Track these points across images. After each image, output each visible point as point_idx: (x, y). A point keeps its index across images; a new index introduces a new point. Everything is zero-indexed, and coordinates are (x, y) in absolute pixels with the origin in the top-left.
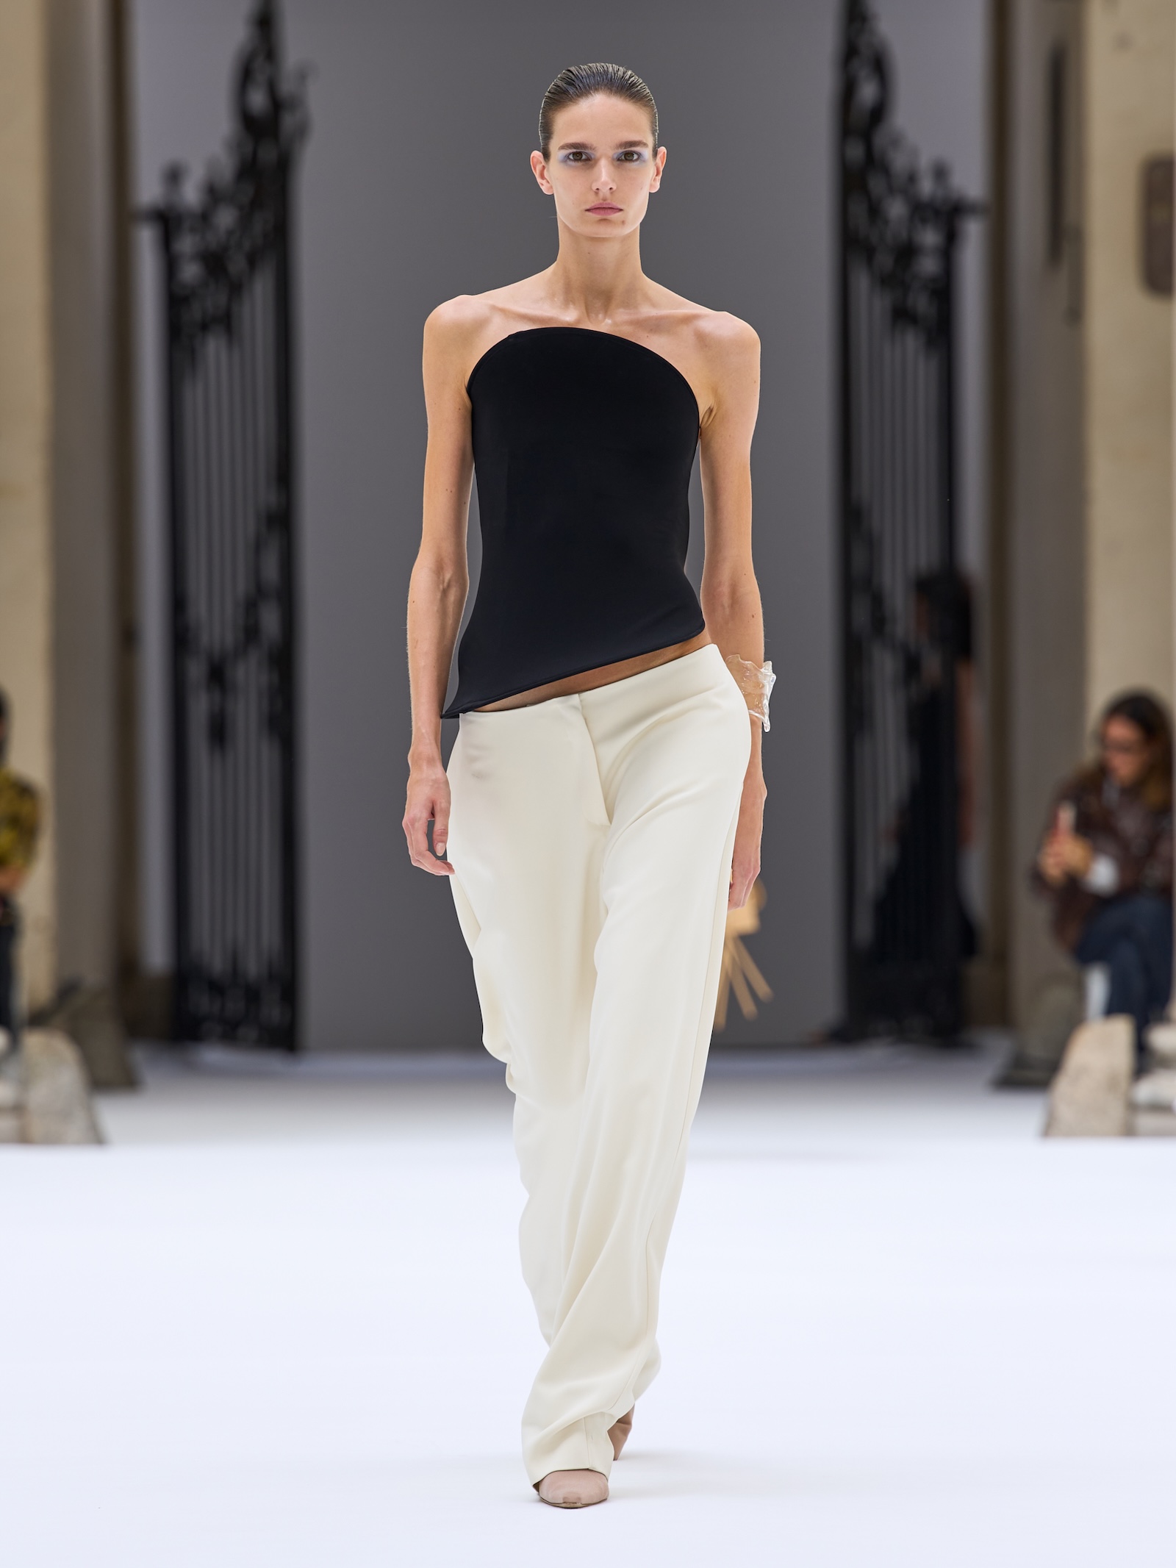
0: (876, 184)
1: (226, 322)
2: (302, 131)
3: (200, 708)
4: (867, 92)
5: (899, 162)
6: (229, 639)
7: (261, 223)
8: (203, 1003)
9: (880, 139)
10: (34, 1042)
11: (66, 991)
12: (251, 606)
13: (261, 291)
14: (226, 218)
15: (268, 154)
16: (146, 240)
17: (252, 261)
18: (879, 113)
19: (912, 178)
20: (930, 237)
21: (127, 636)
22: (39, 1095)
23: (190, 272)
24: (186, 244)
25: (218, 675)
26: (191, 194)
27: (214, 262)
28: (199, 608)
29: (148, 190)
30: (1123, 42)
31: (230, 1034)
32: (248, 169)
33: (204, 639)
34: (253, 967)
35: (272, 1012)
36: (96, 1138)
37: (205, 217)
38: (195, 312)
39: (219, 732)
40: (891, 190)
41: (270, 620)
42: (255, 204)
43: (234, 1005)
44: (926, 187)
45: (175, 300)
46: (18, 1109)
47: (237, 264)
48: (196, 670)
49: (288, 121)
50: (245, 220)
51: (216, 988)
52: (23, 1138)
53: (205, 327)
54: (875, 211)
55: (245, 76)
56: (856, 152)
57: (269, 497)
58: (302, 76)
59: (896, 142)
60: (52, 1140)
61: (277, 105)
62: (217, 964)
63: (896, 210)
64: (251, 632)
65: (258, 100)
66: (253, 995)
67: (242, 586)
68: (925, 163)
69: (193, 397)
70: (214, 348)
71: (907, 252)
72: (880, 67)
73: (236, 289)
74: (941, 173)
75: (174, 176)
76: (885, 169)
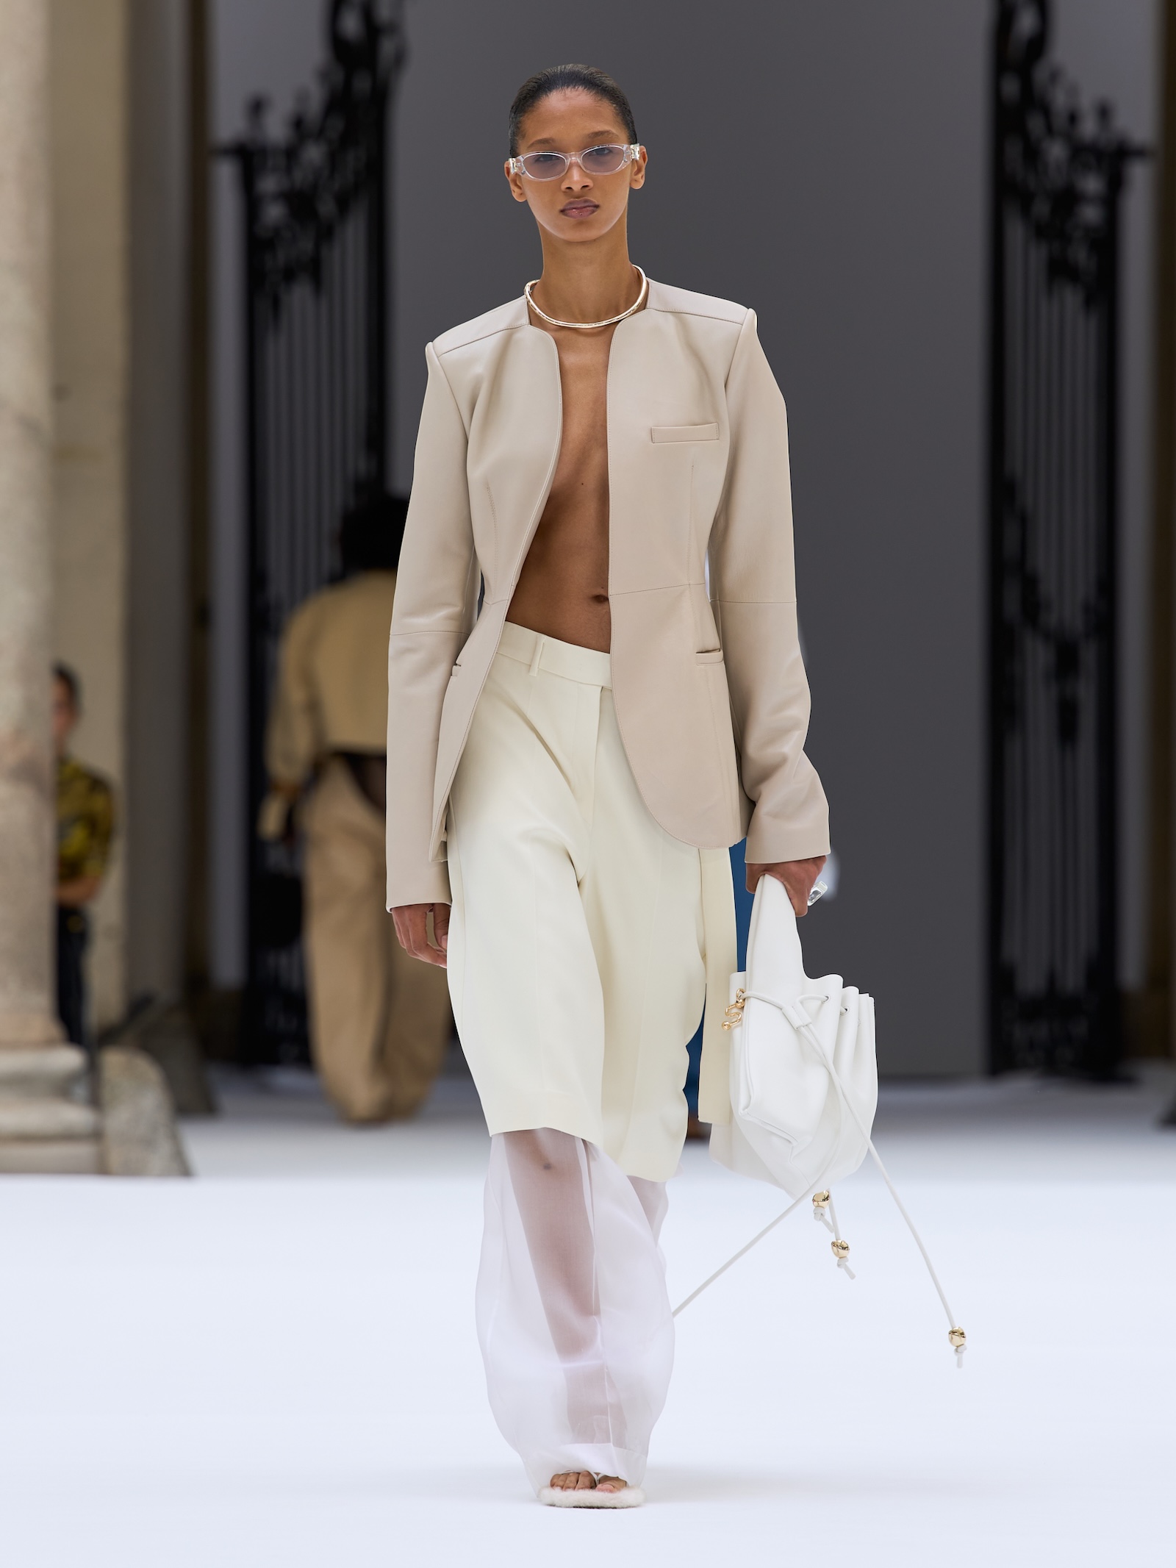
0: (1035, 124)
1: (314, 270)
2: (400, 59)
4: (1026, 22)
5: (1060, 100)
7: (354, 160)
9: (1041, 74)
10: (114, 1061)
11: (138, 1006)
13: (353, 234)
14: (314, 154)
15: (362, 85)
16: (225, 176)
17: (343, 204)
18: (1039, 44)
19: (1073, 118)
20: (1092, 184)
21: (200, 615)
22: (119, 1119)
23: (274, 213)
24: (269, 184)
26: (276, 129)
27: (301, 203)
29: (228, 124)
32: (339, 102)
36: (183, 1170)
37: (291, 154)
38: (281, 257)
40: (1050, 130)
42: (346, 140)
44: (1089, 128)
45: (257, 244)
46: (96, 1135)
47: (326, 207)
49: (387, 47)
50: (334, 159)
52: (102, 1168)
53: (289, 275)
54: (1032, 154)
56: (1011, 87)
57: (358, 463)
59: (1055, 76)
60: (132, 1170)
61: (373, 30)
63: (1056, 152)
65: (351, 24)
67: (329, 560)
68: (1086, 104)
69: (275, 351)
70: (299, 297)
71: (1068, 199)
73: (326, 233)
74: (1104, 112)
75: (257, 107)
76: (1046, 111)
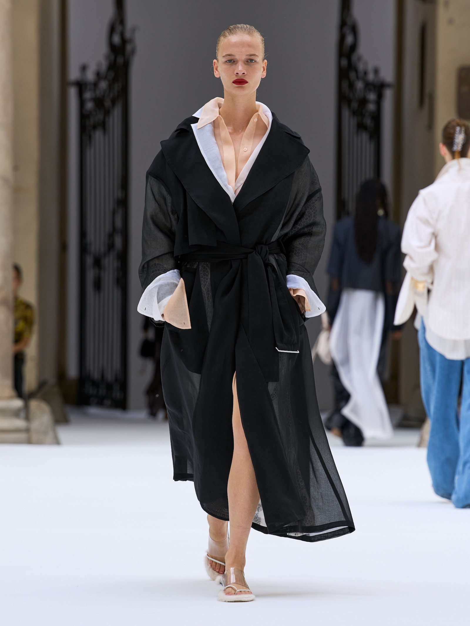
0: (352, 75)
1: (103, 125)
2: (133, 51)
3: (90, 275)
4: (349, 39)
5: (361, 67)
6: (102, 249)
7: (117, 87)
8: (90, 390)
9: (354, 58)
10: (34, 404)
11: (42, 384)
12: (111, 236)
13: (117, 113)
14: (103, 85)
15: (120, 60)
16: (73, 92)
17: (113, 102)
18: (353, 47)
19: (366, 73)
20: (372, 96)
21: (64, 247)
22: (35, 424)
23: (89, 105)
24: (88, 95)
25: (98, 263)
26: (90, 76)
27: (99, 102)
28: (91, 237)
29: (74, 74)
30: (451, 22)
31: (100, 403)
32: (112, 66)
33: (93, 248)
34: (110, 377)
35: (117, 394)
36: (57, 442)
37: (95, 85)
38: (91, 121)
39: (98, 285)
40: (357, 77)
41: (118, 241)
42: (115, 80)
43: (102, 391)
44: (371, 77)
45: (83, 117)
46: (27, 430)
47: (108, 103)
48: (89, 260)
49: (129, 47)
50: (110, 87)
51: (95, 384)
52: (29, 442)
53: (95, 127)
54: (351, 86)
55: (112, 30)
56: (344, 62)
57: (119, 194)
58: (134, 30)
59: (359, 59)
60: (40, 442)
61: (124, 41)
62: (96, 375)
63: (360, 85)
64: (111, 246)
65: (117, 39)
66: (109, 387)
67: (108, 228)
68: (370, 68)
69: (90, 154)
70: (98, 135)
71: (364, 102)
72: (354, 30)
73: (107, 113)
74: (376, 71)
75: (84, 68)
76: (356, 71)
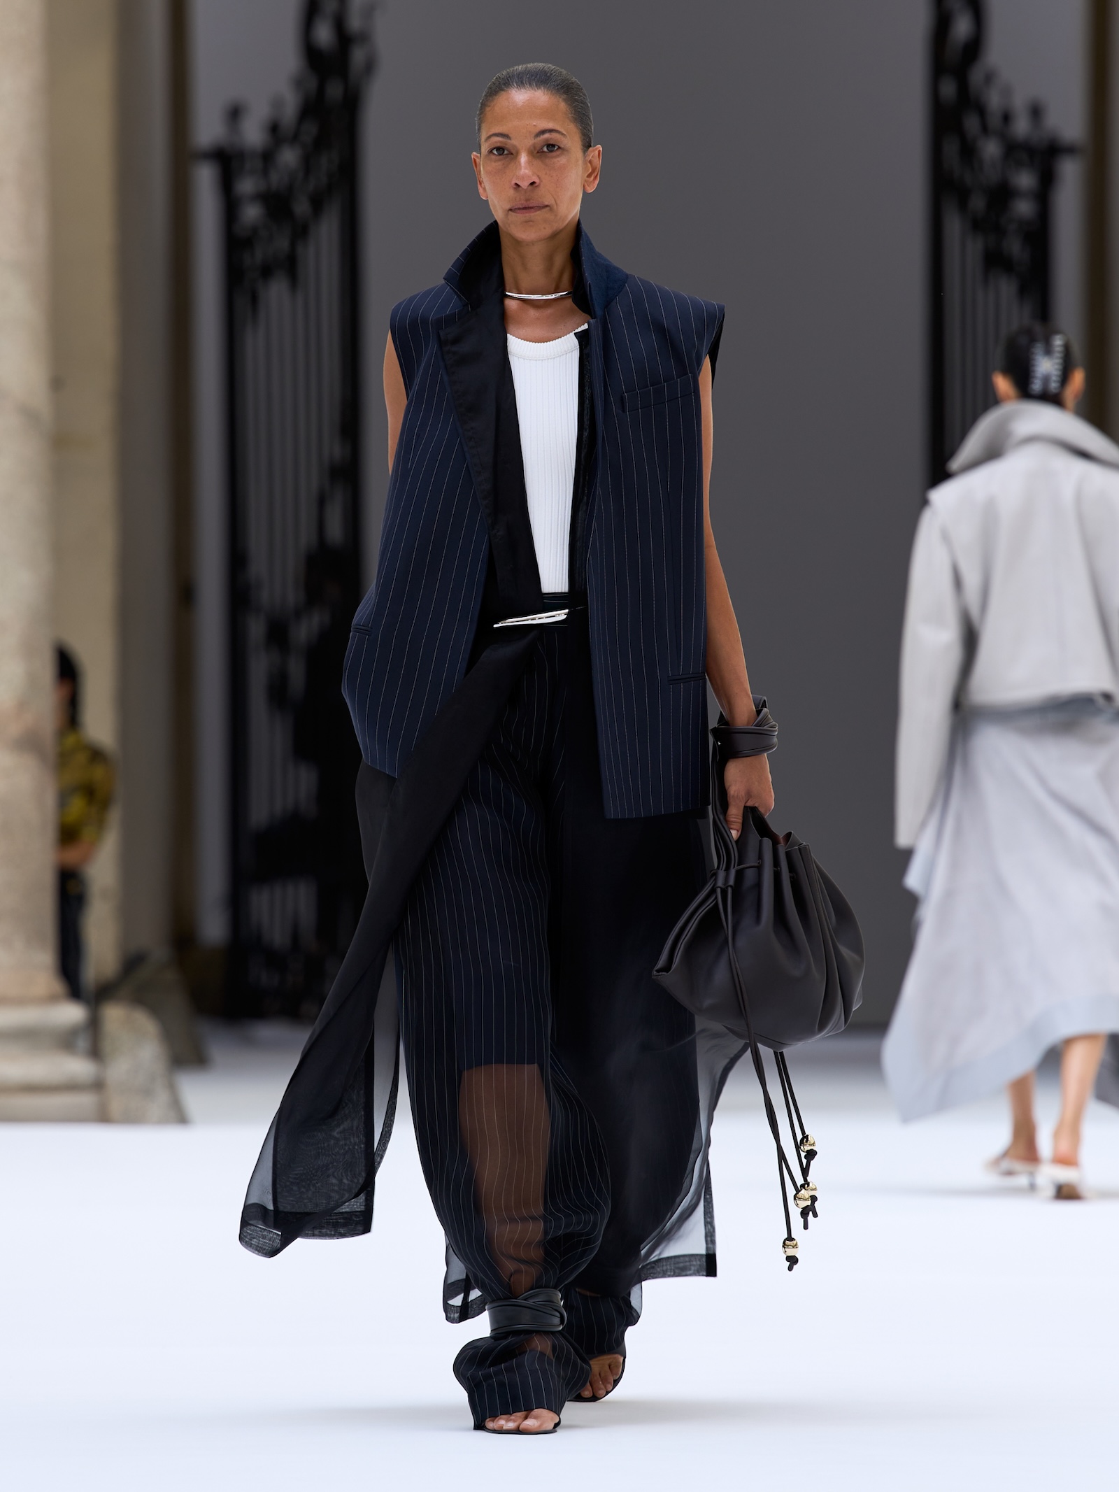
0: (971, 123)
1: (290, 266)
2: (370, 67)
3: (260, 668)
4: (962, 27)
5: (994, 101)
6: (291, 598)
7: (327, 162)
8: (261, 976)
9: (976, 76)
10: (115, 1015)
11: (132, 963)
13: (327, 232)
14: (289, 157)
15: (335, 91)
16: (205, 178)
17: (317, 204)
18: (974, 48)
19: (1007, 118)
20: (1025, 180)
21: (185, 594)
22: (119, 1070)
23: (252, 213)
24: (247, 186)
25: (279, 635)
26: (253, 134)
27: (277, 204)
28: (258, 566)
29: (208, 130)
32: (312, 107)
33: (265, 596)
36: (180, 1116)
37: (267, 157)
38: (259, 254)
39: (279, 693)
40: (985, 129)
42: (320, 143)
43: (295, 979)
44: (1022, 127)
45: (236, 243)
46: (98, 1086)
47: (301, 207)
48: (256, 629)
49: (358, 56)
50: (308, 162)
51: (276, 961)
52: (103, 1117)
53: (267, 272)
54: (969, 152)
55: (311, 12)
56: (949, 89)
57: (335, 450)
59: (989, 78)
60: (132, 1118)
61: (345, 39)
62: (277, 936)
63: (991, 149)
65: (324, 34)
68: (1019, 103)
69: (253, 344)
70: (276, 292)
71: (1002, 194)
73: (301, 232)
74: (1036, 112)
75: (235, 114)
76: (981, 111)
